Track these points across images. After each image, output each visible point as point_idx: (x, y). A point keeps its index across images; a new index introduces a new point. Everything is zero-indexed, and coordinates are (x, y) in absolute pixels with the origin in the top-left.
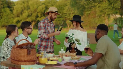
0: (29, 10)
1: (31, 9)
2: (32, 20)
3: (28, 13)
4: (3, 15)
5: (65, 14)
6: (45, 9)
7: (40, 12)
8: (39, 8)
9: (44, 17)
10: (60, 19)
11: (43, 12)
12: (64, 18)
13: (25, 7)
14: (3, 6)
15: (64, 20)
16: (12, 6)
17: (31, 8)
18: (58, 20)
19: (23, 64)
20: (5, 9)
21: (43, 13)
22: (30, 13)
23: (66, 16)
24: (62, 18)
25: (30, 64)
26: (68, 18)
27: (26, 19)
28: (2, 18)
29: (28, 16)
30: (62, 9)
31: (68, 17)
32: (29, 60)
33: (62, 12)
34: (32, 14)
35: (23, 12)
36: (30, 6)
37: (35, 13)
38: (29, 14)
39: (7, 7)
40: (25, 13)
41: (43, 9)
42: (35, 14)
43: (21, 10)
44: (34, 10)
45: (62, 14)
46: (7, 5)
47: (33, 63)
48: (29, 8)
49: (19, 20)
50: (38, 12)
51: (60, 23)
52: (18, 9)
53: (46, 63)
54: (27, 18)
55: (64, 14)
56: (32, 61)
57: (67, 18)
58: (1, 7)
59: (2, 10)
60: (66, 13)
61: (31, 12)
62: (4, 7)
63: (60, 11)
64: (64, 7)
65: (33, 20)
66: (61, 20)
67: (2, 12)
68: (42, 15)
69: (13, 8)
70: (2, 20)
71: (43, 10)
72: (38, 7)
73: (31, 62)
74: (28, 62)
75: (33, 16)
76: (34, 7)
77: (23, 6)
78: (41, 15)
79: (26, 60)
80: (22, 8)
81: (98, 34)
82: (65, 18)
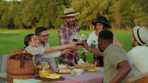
0: (89, 7)
1: (91, 6)
2: (92, 19)
3: (88, 10)
4: (58, 14)
5: (132, 11)
6: (108, 5)
7: (102, 9)
8: (101, 4)
9: (107, 15)
10: (126, 18)
11: (106, 9)
12: (131, 16)
13: (84, 3)
14: (59, 2)
15: (131, 19)
16: (69, 3)
17: (91, 4)
18: (123, 19)
19: (16, 79)
20: (61, 6)
21: (106, 11)
22: (90, 10)
23: (134, 14)
24: (128, 16)
25: (25, 78)
26: (137, 16)
27: (85, 18)
28: (57, 17)
29: (88, 14)
31: (136, 14)
32: (23, 73)
33: (128, 9)
34: (92, 12)
35: (82, 10)
36: (90, 3)
37: (96, 10)
38: (89, 12)
39: (63, 4)
40: (84, 10)
41: (105, 5)
42: (95, 12)
43: (80, 7)
44: (94, 7)
45: (129, 12)
46: (63, 2)
47: (28, 76)
48: (89, 5)
49: (77, 19)
50: (99, 10)
51: (126, 23)
52: (76, 6)
53: (46, 77)
54: (87, 17)
56: (27, 74)
57: (134, 16)
58: (57, 4)
59: (58, 7)
60: (134, 10)
61: (92, 9)
62: (59, 5)
63: (126, 8)
65: (94, 19)
66: (128, 19)
67: (57, 11)
68: (105, 13)
69: (70, 5)
70: (57, 19)
71: (106, 7)
72: (99, 3)
73: (25, 76)
74: (21, 76)
75: (94, 14)
76: (94, 4)
77: (81, 3)
78: (103, 12)
79: (19, 73)
80: (80, 5)
81: (101, 45)
82: (133, 16)
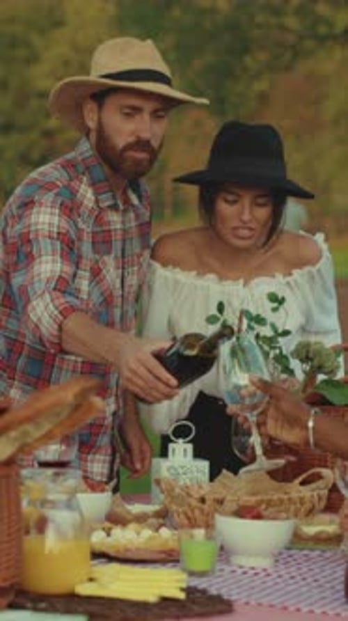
30: (21, 53)
55: (34, 103)
64: (35, 39)
